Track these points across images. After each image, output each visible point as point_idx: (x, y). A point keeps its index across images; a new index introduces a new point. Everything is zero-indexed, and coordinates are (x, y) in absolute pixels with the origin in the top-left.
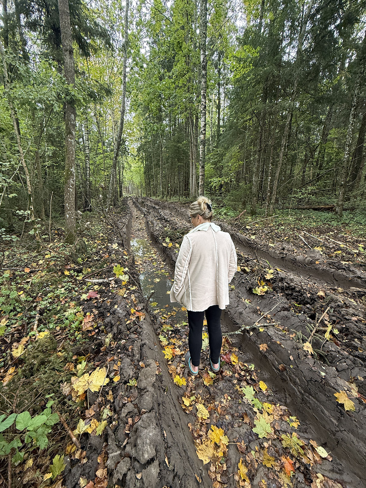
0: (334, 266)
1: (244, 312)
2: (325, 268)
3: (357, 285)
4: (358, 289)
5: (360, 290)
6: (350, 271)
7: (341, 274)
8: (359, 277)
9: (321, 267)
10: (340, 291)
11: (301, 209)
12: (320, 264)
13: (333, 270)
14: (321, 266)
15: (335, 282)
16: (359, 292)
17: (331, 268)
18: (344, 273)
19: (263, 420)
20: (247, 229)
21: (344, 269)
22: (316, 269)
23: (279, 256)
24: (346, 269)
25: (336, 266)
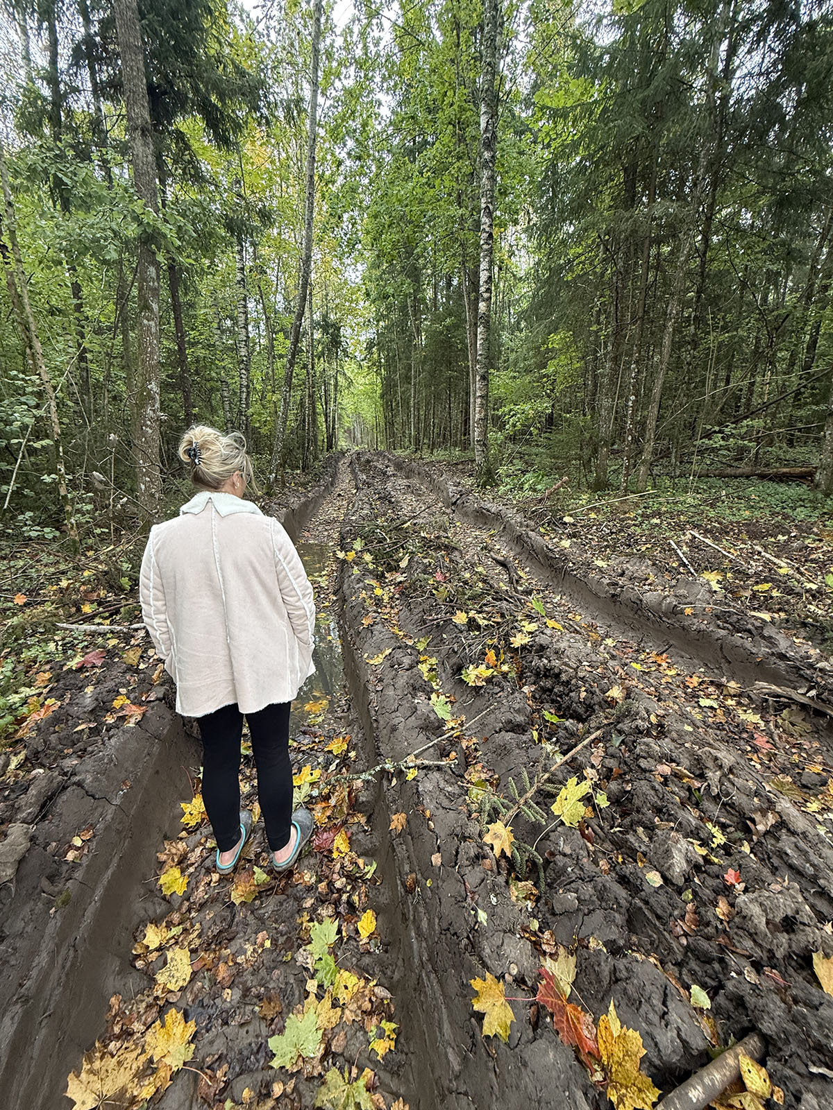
0: (726, 622)
1: (401, 727)
2: (703, 627)
3: (775, 678)
4: (774, 687)
5: (778, 690)
6: (763, 637)
7: (739, 644)
8: (783, 657)
9: (697, 624)
10: (732, 692)
11: (729, 476)
12: (695, 615)
13: (723, 632)
14: (696, 620)
15: (725, 666)
16: (779, 696)
17: (718, 626)
18: (748, 643)
19: (313, 1017)
20: (566, 524)
21: (749, 631)
22: (683, 628)
23: (607, 592)
24: (754, 632)
25: (731, 624)
